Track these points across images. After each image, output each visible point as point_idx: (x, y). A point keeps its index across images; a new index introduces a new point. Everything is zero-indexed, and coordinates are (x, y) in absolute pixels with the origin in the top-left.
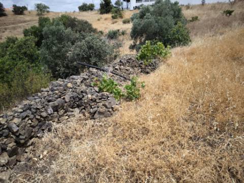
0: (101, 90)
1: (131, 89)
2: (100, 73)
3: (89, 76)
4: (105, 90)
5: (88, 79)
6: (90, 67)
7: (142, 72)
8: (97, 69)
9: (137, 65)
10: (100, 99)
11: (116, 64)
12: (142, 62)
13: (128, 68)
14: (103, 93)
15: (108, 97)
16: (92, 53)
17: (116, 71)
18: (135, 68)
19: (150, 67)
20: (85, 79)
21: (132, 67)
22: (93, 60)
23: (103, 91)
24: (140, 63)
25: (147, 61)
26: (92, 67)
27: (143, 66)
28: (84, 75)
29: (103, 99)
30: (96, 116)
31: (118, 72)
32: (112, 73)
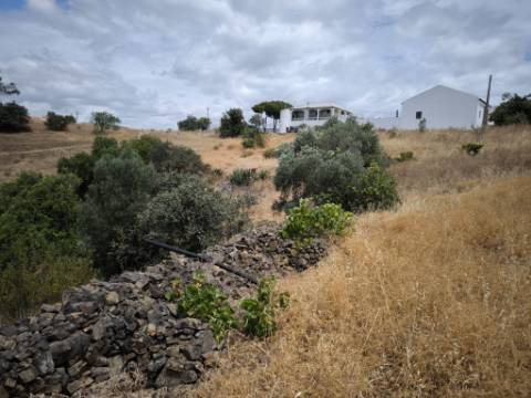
0: (182, 313)
1: (255, 308)
2: (193, 265)
3: (165, 274)
4: (190, 313)
6: (173, 250)
7: (290, 264)
8: (187, 256)
9: (280, 250)
10: (175, 336)
11: (232, 245)
12: (292, 242)
13: (258, 256)
14: (184, 320)
15: (197, 331)
17: (230, 261)
18: (275, 256)
19: (307, 256)
20: (154, 281)
21: (269, 253)
22: (191, 230)
23: (187, 316)
24: (285, 244)
25: (302, 241)
26: (178, 253)
27: (293, 252)
28: (153, 271)
29: (182, 337)
30: (162, 379)
31: (234, 263)
32: (221, 267)
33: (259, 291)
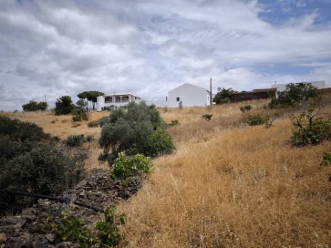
1: (105, 228)
2: (56, 206)
3: (37, 214)
4: (64, 238)
5: (34, 220)
6: (39, 198)
7: (119, 195)
8: (50, 199)
9: (112, 187)
11: (81, 188)
12: (119, 181)
13: (98, 193)
14: (61, 244)
16: (41, 170)
17: (81, 199)
18: (109, 192)
19: (130, 188)
20: (29, 221)
21: (105, 190)
22: (42, 181)
23: (63, 241)
24: (116, 182)
25: (125, 179)
26: (43, 198)
27: (121, 187)
28: (28, 213)
31: (84, 200)
32: (76, 204)
33: (106, 216)
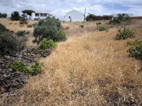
0: (14, 70)
2: (13, 58)
4: (17, 70)
5: (3, 63)
6: (5, 55)
7: (41, 56)
8: (10, 56)
10: (13, 77)
11: (24, 52)
12: (42, 50)
13: (32, 54)
14: (16, 72)
15: (20, 75)
16: (5, 45)
17: (24, 56)
18: (37, 54)
19: (46, 53)
21: (35, 54)
23: (16, 71)
24: (40, 51)
25: (44, 50)
26: (7, 55)
27: (42, 53)
29: (16, 77)
30: (11, 89)
31: (26, 57)
32: (22, 58)
